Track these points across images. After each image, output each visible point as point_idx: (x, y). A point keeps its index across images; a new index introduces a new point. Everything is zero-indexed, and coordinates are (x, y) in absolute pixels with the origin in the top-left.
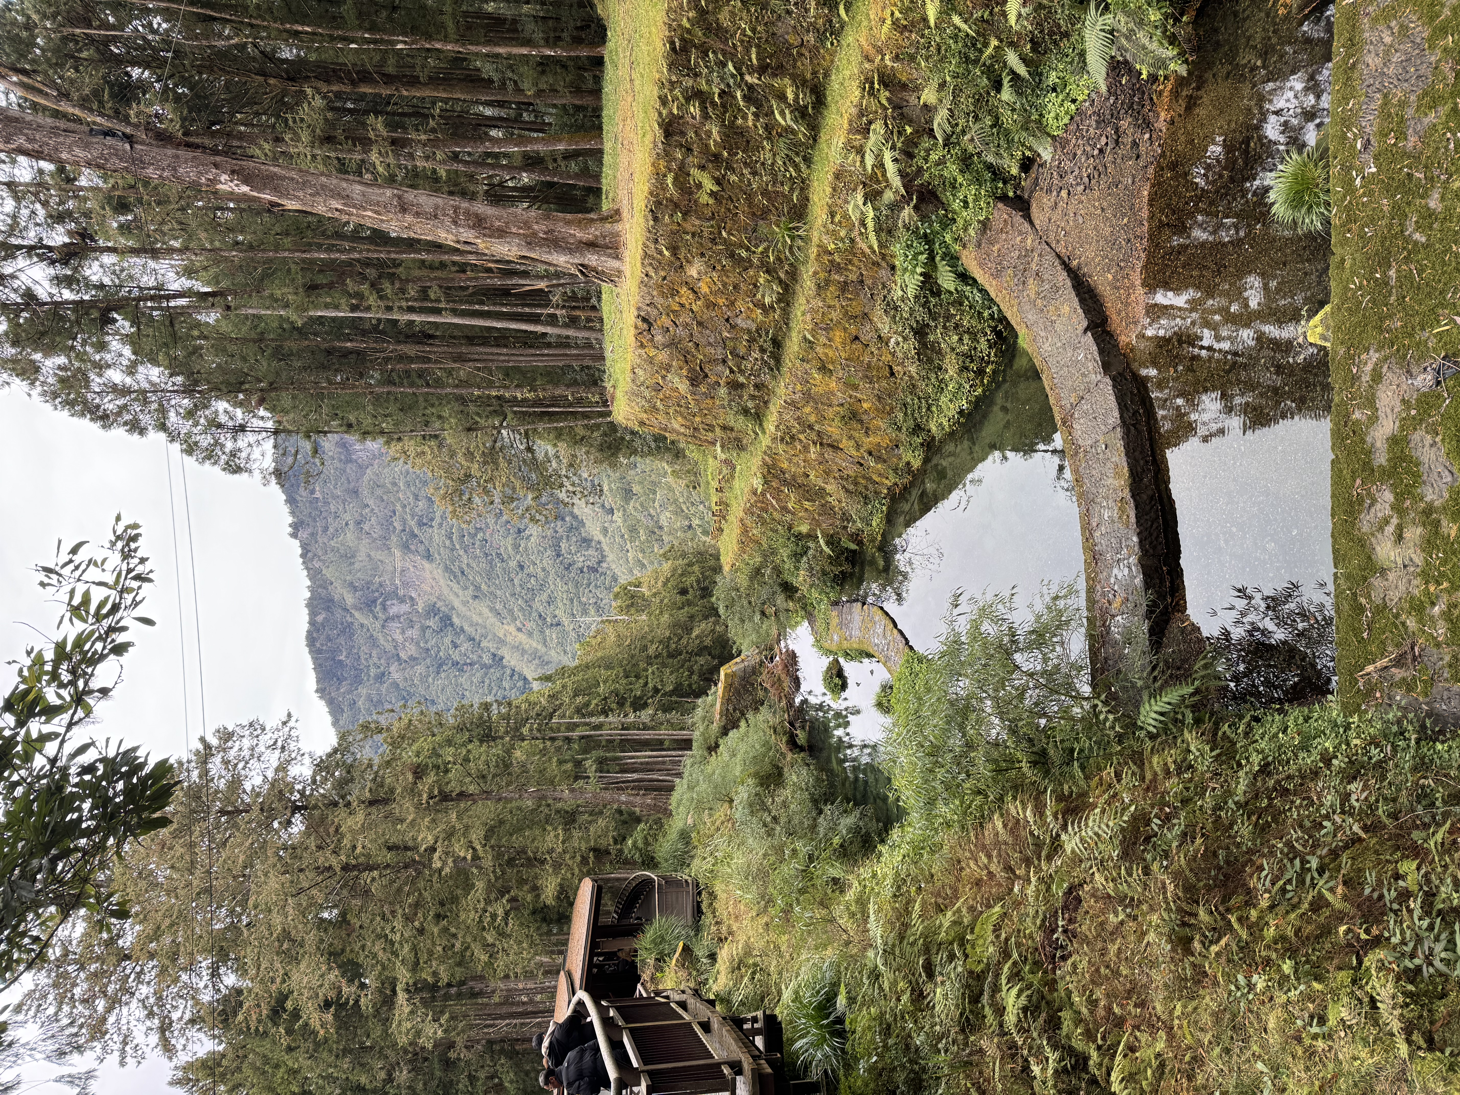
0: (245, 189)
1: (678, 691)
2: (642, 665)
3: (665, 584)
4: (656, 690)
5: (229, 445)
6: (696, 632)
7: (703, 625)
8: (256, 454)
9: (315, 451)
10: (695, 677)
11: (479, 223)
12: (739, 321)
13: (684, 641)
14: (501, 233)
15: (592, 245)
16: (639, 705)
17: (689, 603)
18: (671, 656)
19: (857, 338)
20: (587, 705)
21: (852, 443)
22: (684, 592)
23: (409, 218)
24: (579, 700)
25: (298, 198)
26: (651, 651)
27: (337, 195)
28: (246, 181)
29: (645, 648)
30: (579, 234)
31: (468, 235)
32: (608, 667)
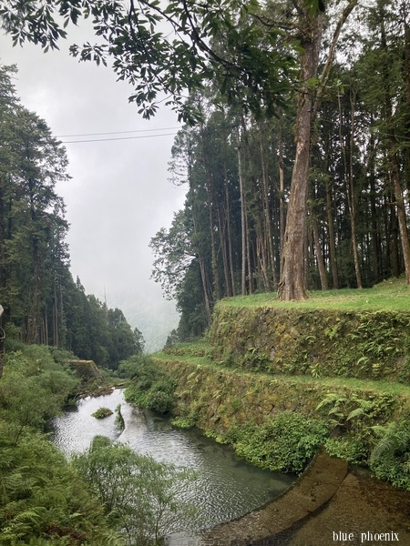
0: (299, 152)
1: (75, 342)
2: (86, 324)
3: (124, 331)
4: (75, 332)
5: (183, 149)
6: (102, 348)
7: (106, 352)
8: (180, 159)
9: (183, 182)
10: (81, 349)
11: (296, 242)
12: (273, 352)
13: (98, 343)
14: (293, 251)
15: (293, 287)
16: (69, 324)
17: (115, 343)
18: (91, 338)
19: (274, 406)
20: (68, 301)
21: (223, 410)
22: (120, 340)
23: (295, 214)
24: (70, 297)
25: (297, 172)
26: (93, 328)
27: (300, 187)
28: (301, 152)
29: (94, 325)
30: (297, 283)
31: (291, 237)
32: (85, 309)
